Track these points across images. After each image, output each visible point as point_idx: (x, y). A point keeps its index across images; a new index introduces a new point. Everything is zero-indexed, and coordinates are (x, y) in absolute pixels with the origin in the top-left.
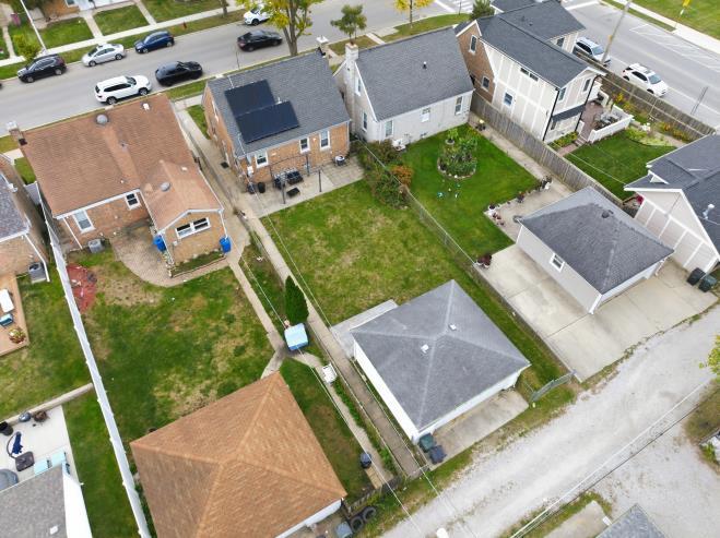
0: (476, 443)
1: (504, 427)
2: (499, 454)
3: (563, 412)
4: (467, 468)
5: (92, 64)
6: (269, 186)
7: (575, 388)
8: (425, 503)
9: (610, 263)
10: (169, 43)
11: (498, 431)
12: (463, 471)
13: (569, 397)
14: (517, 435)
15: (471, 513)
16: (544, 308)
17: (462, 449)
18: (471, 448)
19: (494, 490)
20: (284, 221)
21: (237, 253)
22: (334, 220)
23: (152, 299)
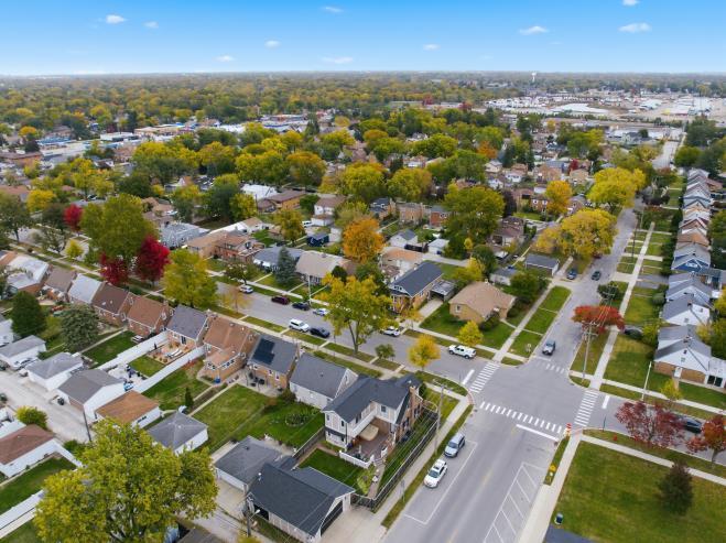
6: (254, 378)
20: (238, 388)
21: (217, 385)
22: (244, 400)
23: (190, 377)
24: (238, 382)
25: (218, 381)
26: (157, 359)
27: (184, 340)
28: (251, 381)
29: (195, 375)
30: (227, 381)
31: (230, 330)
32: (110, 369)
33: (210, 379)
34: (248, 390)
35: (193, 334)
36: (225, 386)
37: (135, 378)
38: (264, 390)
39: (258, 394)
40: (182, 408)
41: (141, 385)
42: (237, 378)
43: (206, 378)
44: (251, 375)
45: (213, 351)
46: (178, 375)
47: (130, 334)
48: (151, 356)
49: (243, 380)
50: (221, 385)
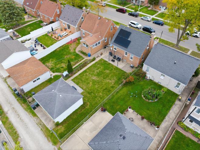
0: (39, 118)
1: (44, 124)
2: (36, 124)
3: (49, 141)
4: (32, 116)
5: (142, 19)
6: (113, 56)
7: (58, 145)
8: (24, 109)
9: (100, 143)
10: (161, 25)
11: (43, 122)
12: (31, 116)
13: (55, 143)
14: (41, 128)
15: (20, 119)
16: (89, 132)
17: (37, 114)
18: (38, 116)
19: (26, 124)
20: (103, 62)
21: (89, 58)
22: (108, 71)
23: (72, 51)
24: (102, 57)
25: (90, 56)
26: (53, 37)
27: (69, 27)
28: (112, 58)
29: (75, 49)
30: (95, 56)
31: (98, 22)
32: (26, 41)
33: (84, 54)
34: (110, 64)
35: (74, 23)
36: (94, 59)
37: (39, 47)
38: (121, 65)
39: (117, 68)
40: (65, 73)
41: (42, 53)
42: (102, 54)
43: (82, 52)
44: (111, 54)
45: (87, 35)
46: (65, 48)
47: (41, 22)
48: (50, 35)
49: (106, 56)
50: (91, 58)
